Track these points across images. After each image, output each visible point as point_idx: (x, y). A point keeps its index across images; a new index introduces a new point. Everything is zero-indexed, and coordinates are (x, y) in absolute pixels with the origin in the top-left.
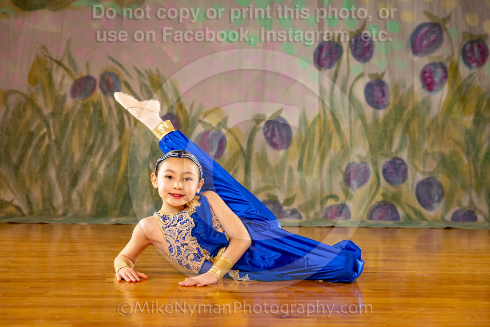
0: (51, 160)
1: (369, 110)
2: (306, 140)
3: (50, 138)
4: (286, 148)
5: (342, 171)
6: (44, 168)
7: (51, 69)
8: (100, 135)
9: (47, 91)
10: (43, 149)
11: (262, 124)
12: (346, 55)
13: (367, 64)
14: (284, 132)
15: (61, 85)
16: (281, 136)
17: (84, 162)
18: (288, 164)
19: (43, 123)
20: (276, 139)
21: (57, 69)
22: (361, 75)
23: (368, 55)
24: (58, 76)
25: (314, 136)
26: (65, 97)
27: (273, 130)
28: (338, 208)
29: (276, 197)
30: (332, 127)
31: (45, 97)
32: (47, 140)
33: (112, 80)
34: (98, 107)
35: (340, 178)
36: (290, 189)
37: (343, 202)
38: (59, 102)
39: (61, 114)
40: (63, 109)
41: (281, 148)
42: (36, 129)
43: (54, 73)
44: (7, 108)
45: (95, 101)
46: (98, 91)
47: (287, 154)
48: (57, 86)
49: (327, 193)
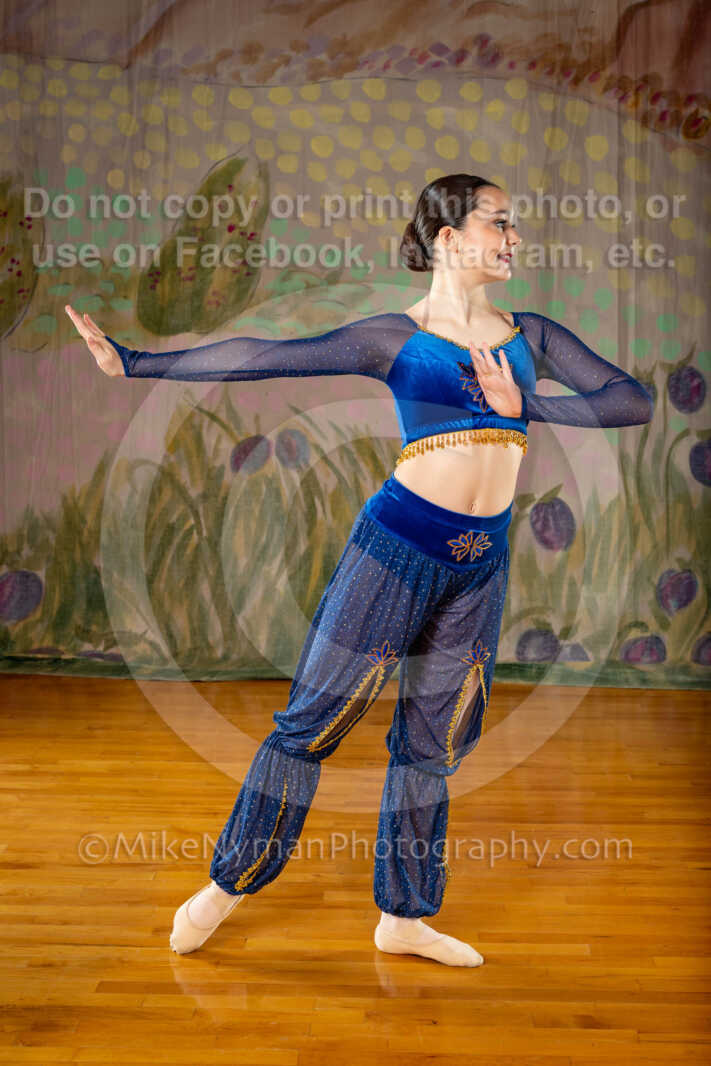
0: (202, 569)
1: (696, 489)
2: (597, 536)
3: (200, 533)
4: (566, 548)
5: (653, 583)
6: (191, 581)
7: (201, 427)
8: (278, 529)
9: (195, 459)
10: (189, 551)
11: (529, 510)
12: (662, 403)
13: (694, 414)
14: (562, 523)
15: (216, 450)
16: (557, 530)
17: (253, 571)
18: (568, 575)
19: (189, 511)
20: (549, 534)
21: (209, 426)
22: (686, 433)
23: (696, 400)
24: (211, 436)
25: (610, 530)
26: (223, 467)
27: (546, 519)
28: (647, 642)
29: (549, 625)
30: (639, 517)
31: (191, 471)
32: (195, 536)
33: (295, 441)
34: (274, 485)
35: (651, 595)
36: (571, 613)
37: (654, 633)
38: (213, 477)
39: (216, 496)
40: (219, 489)
41: (558, 548)
42: (178, 519)
43: (204, 432)
44: (134, 489)
45: (270, 476)
46: (274, 459)
47: (568, 556)
48: (210, 453)
49: (629, 620)
